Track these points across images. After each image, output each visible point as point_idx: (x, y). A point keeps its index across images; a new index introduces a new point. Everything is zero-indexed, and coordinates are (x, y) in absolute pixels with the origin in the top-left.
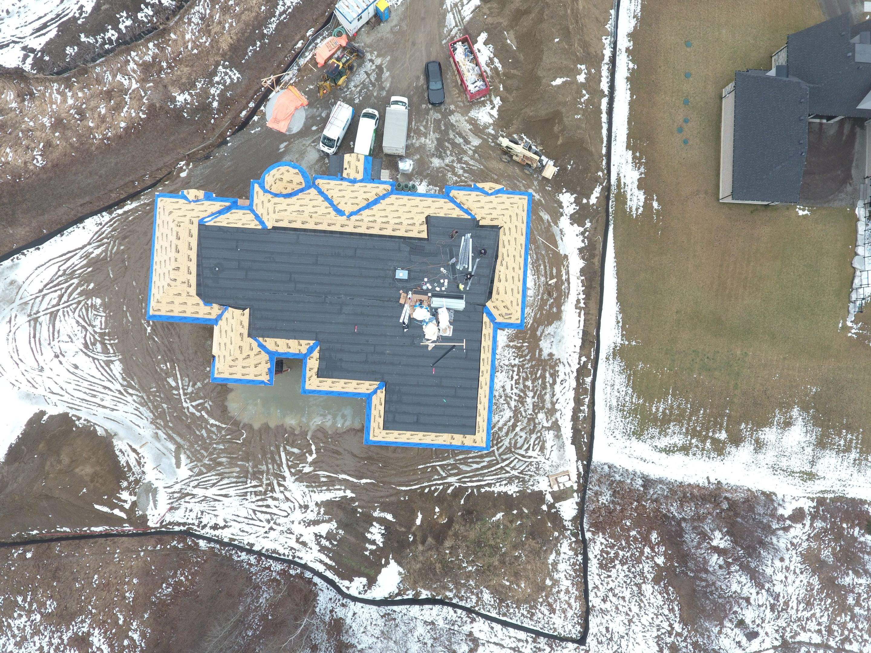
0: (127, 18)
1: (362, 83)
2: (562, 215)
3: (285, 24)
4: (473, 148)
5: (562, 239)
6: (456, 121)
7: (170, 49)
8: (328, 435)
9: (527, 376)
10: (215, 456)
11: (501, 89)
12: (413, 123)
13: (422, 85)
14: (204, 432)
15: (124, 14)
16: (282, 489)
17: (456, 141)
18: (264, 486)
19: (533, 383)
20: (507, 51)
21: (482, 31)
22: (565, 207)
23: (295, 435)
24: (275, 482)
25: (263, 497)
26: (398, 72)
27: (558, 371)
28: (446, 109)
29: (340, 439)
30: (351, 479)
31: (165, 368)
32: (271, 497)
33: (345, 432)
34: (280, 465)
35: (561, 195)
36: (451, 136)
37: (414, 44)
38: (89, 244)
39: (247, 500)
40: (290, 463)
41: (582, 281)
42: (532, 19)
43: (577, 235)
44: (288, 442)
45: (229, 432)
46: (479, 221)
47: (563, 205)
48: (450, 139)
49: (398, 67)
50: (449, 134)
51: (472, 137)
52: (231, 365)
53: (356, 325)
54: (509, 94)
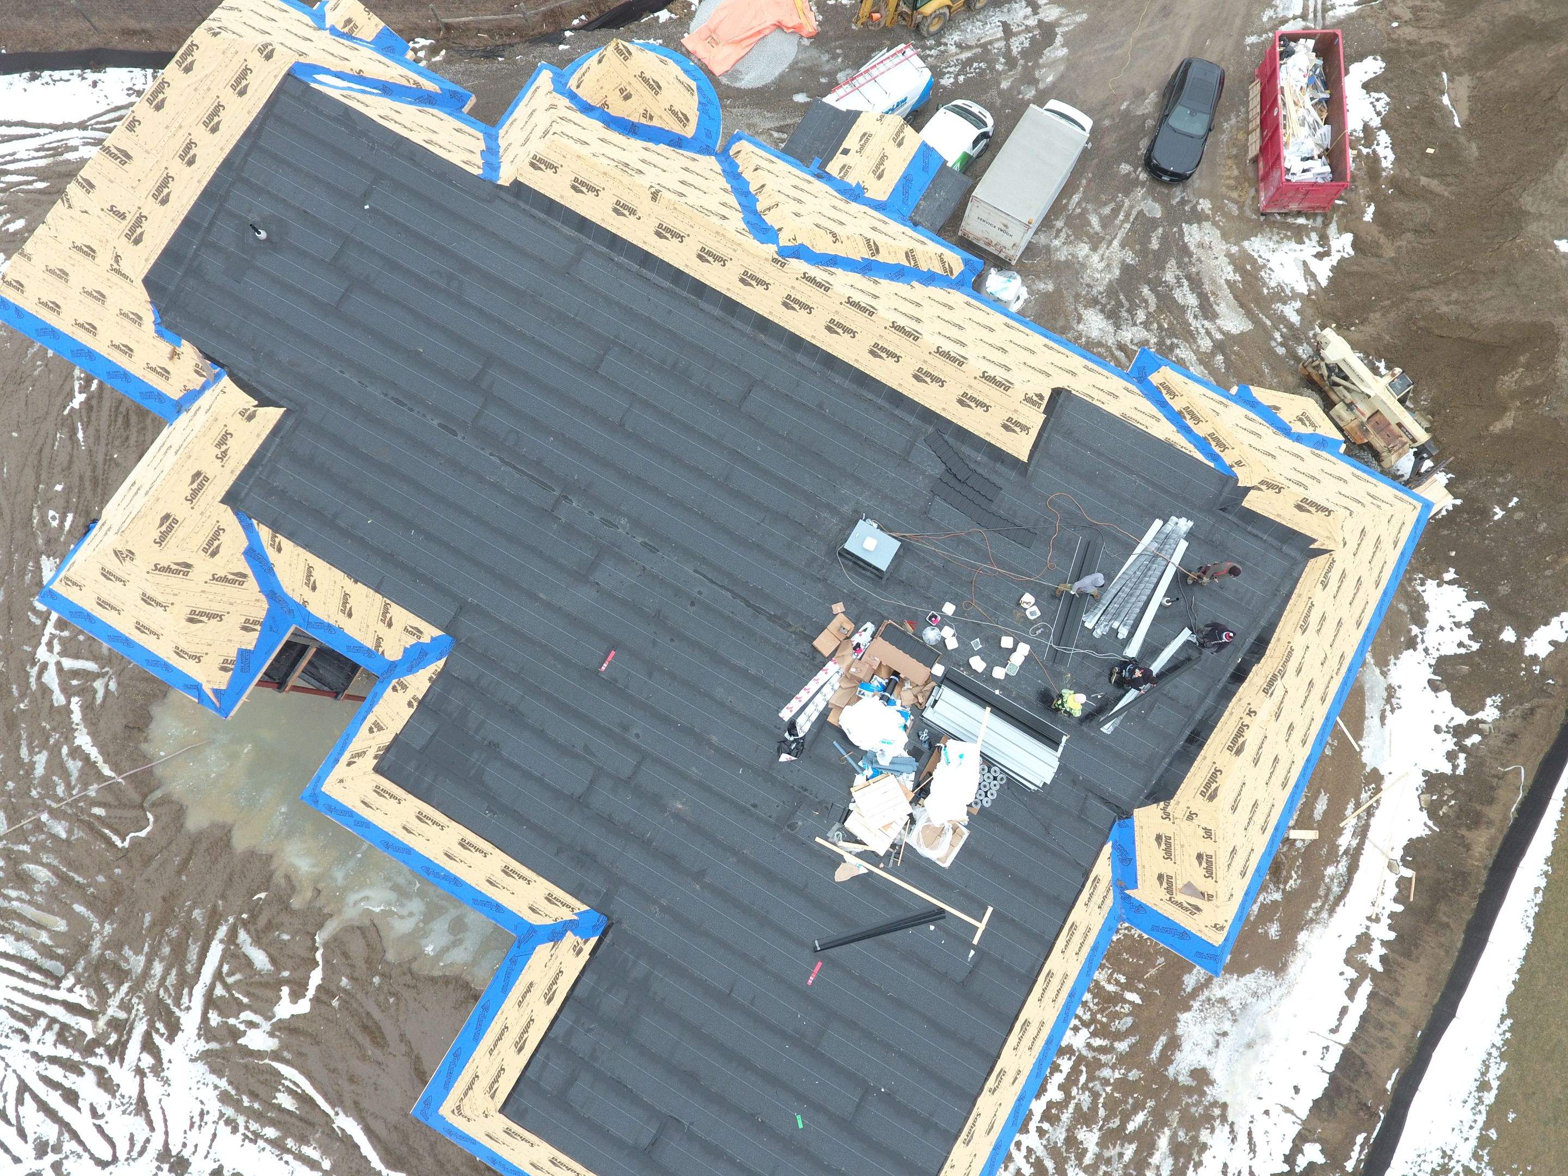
1: (984, 46)
2: (1411, 644)
4: (1219, 336)
5: (1383, 718)
6: (1201, 245)
8: (382, 960)
9: (1094, 1108)
10: (26, 848)
11: (1368, 217)
12: (1076, 198)
13: (1144, 117)
14: (41, 759)
16: (147, 1061)
17: (1177, 294)
18: (102, 1023)
19: (1102, 1144)
20: (1431, 122)
21: (1373, 53)
22: (1431, 627)
23: (287, 908)
24: (140, 1028)
25: (77, 1057)
26: (1091, 58)
27: (1204, 1147)
28: (1183, 202)
29: (407, 994)
30: (367, 1149)
31: (55, 524)
32: (100, 1071)
33: (433, 980)
34: (187, 981)
35: (1431, 584)
36: (1169, 277)
37: (1166, 12)
39: (26, 1038)
40: (219, 991)
41: (1402, 883)
42: (1555, 59)
43: (1437, 729)
44: (254, 917)
45: (110, 799)
46: (1247, 490)
47: (1428, 615)
48: (1161, 282)
49: (1097, 47)
50: (1163, 269)
51: (1228, 306)
52: (109, 567)
53: (613, 648)
54: (1387, 236)
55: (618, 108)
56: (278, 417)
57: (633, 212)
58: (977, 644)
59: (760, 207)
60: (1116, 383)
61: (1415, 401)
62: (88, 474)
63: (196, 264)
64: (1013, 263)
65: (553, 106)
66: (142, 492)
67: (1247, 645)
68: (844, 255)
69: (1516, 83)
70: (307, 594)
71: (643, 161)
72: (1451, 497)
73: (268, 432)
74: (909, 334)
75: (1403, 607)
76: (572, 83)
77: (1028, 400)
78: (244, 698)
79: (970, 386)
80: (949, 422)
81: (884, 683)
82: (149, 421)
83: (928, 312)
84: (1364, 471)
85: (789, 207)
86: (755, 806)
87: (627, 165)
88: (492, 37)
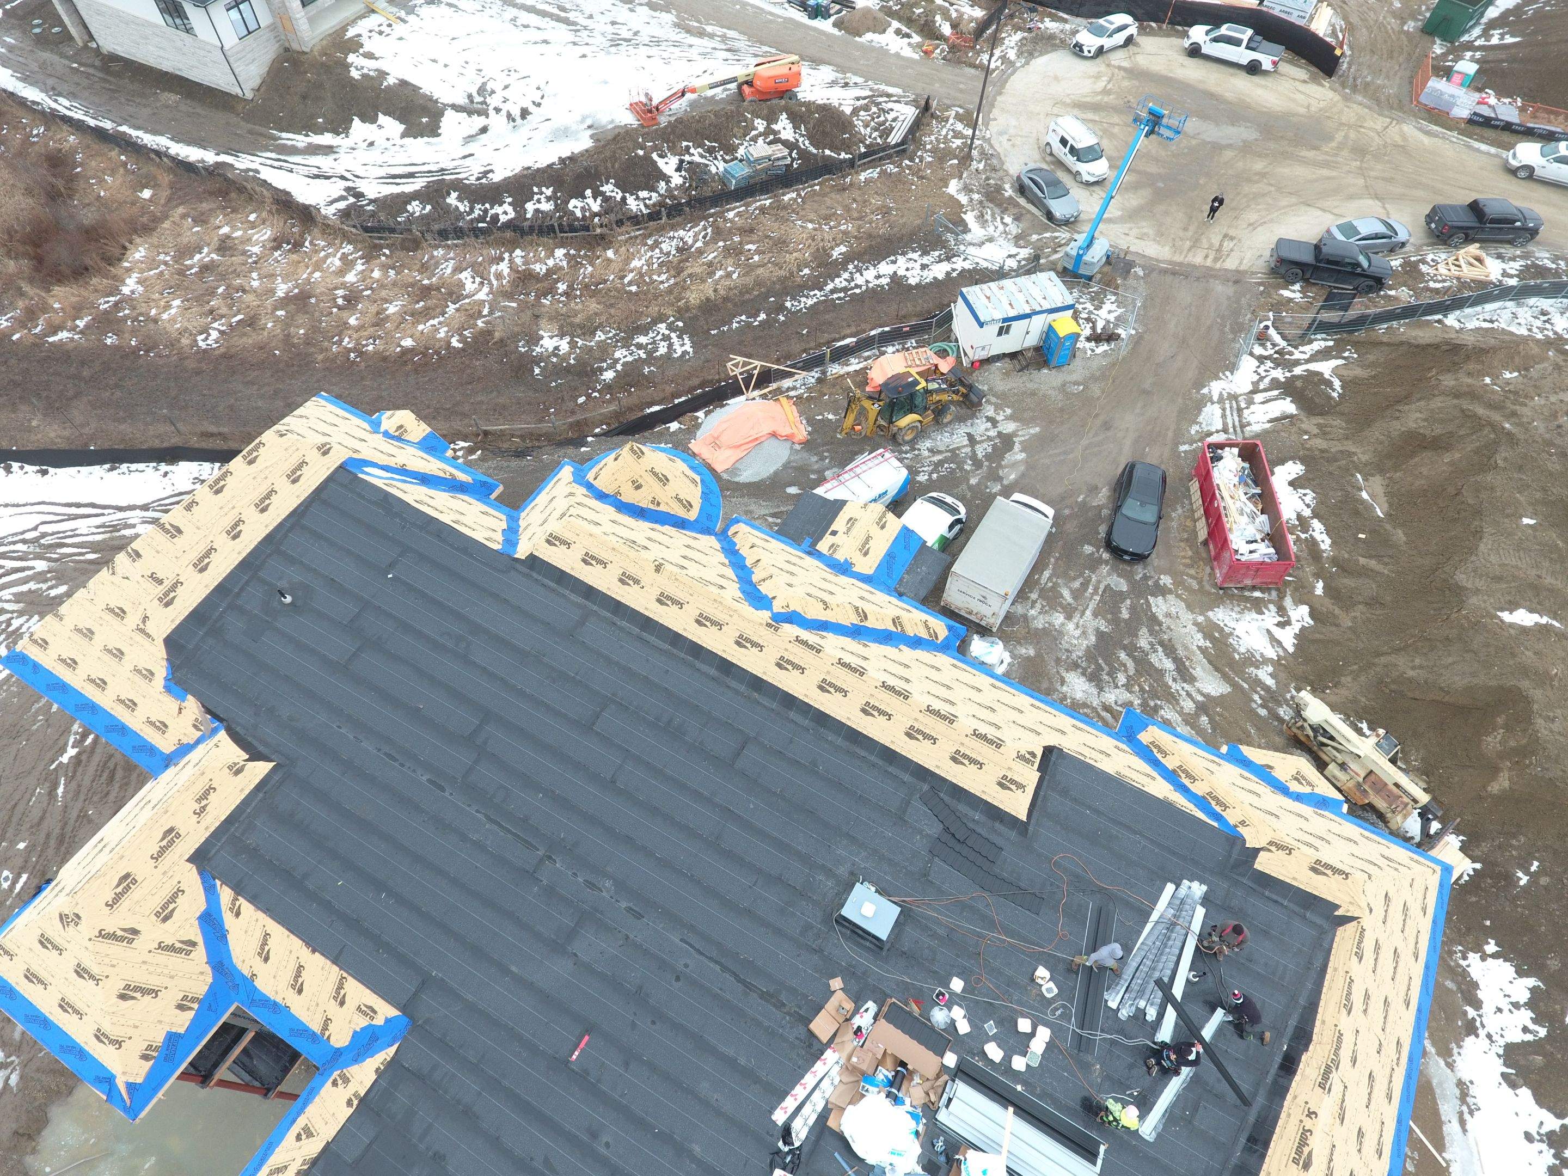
0: (548, 199)
1: (953, 451)
2: (1471, 1029)
3: (835, 306)
4: (1200, 698)
5: (1462, 1123)
6: (1168, 615)
7: (590, 269)
11: (1319, 591)
12: (1047, 574)
13: (1100, 508)
15: (549, 192)
17: (1153, 658)
20: (1357, 513)
21: (1292, 458)
22: (1488, 1008)
26: (1047, 461)
28: (1146, 578)
35: (1473, 958)
36: (1143, 643)
37: (1107, 426)
38: (145, 508)
42: (1452, 463)
43: (1528, 1137)
46: (1256, 851)
47: (1480, 994)
48: (1136, 648)
49: (1051, 452)
50: (1137, 636)
51: (1204, 670)
52: (50, 934)
53: (588, 1031)
54: (1341, 608)
55: (629, 496)
56: (266, 771)
57: (637, 582)
58: (991, 1027)
59: (755, 578)
60: (1106, 742)
61: (1407, 762)
62: (57, 831)
63: (218, 625)
64: (994, 630)
65: (572, 494)
66: (107, 850)
67: (1290, 1031)
68: (834, 621)
69: (1423, 482)
70: (258, 965)
71: (649, 539)
72: (1468, 861)
73: (252, 786)
74: (899, 693)
75: (1449, 984)
76: (590, 477)
77: (1020, 757)
78: (160, 1095)
79: (962, 744)
81: (890, 1075)
82: (134, 776)
83: (918, 672)
84: (1373, 832)
85: (781, 579)
87: (634, 542)
88: (524, 440)
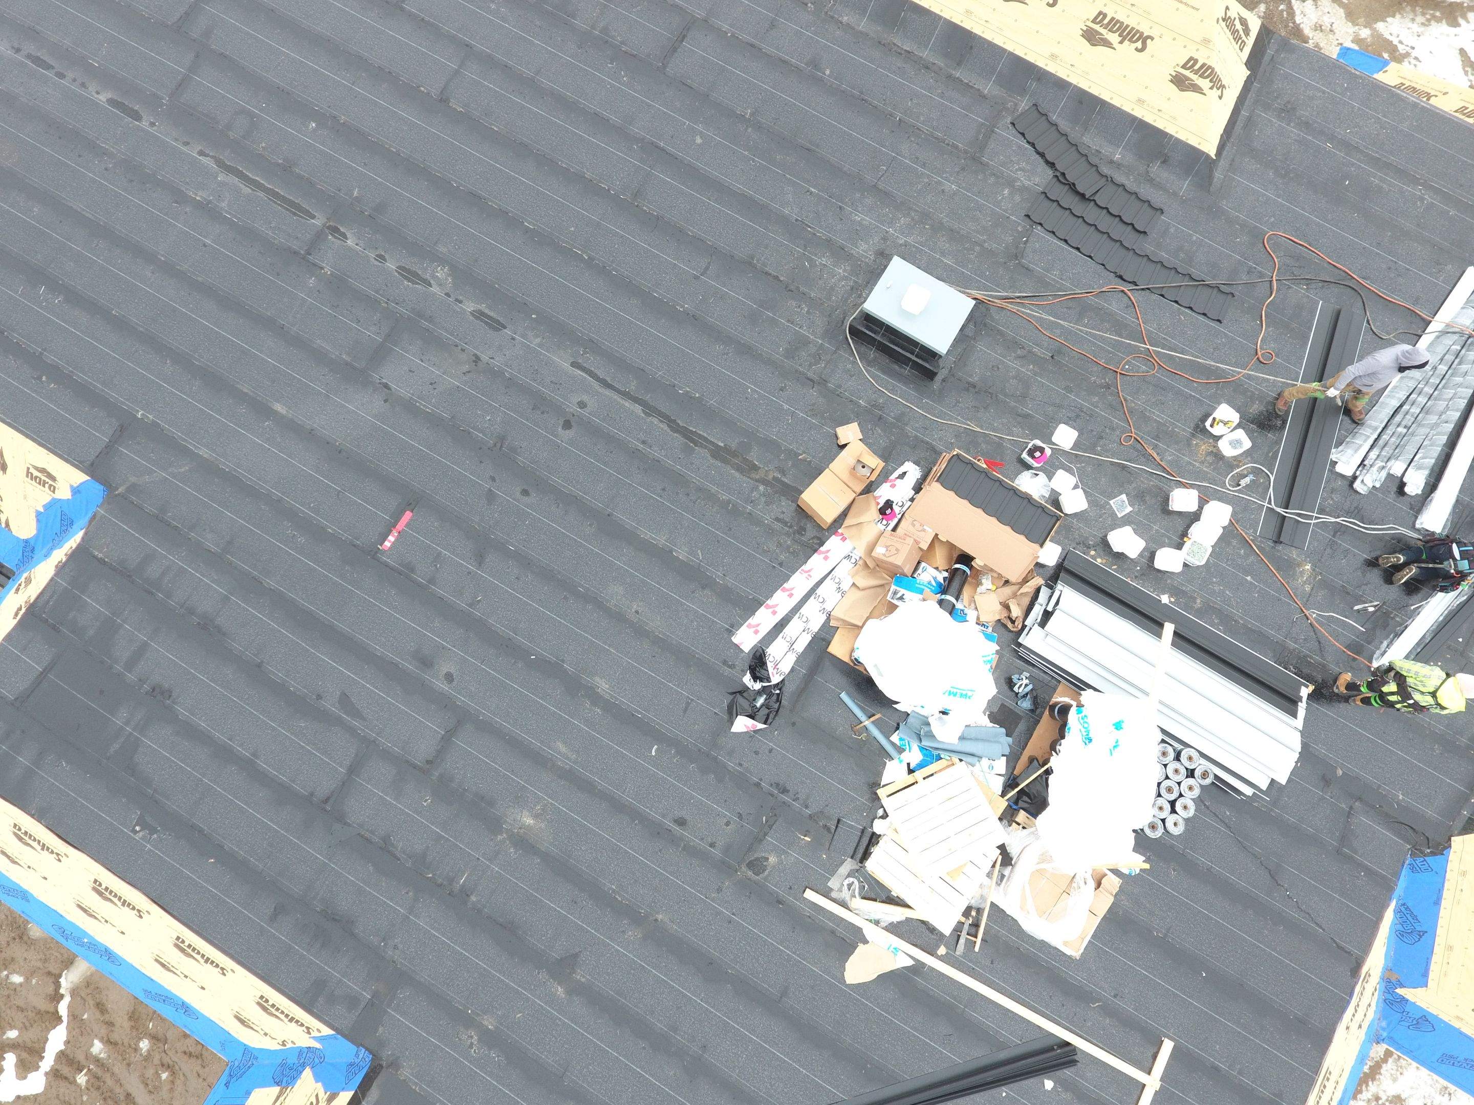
53: (409, 507)
58: (1121, 505)
80: (1061, 85)
81: (941, 576)
86: (681, 822)
